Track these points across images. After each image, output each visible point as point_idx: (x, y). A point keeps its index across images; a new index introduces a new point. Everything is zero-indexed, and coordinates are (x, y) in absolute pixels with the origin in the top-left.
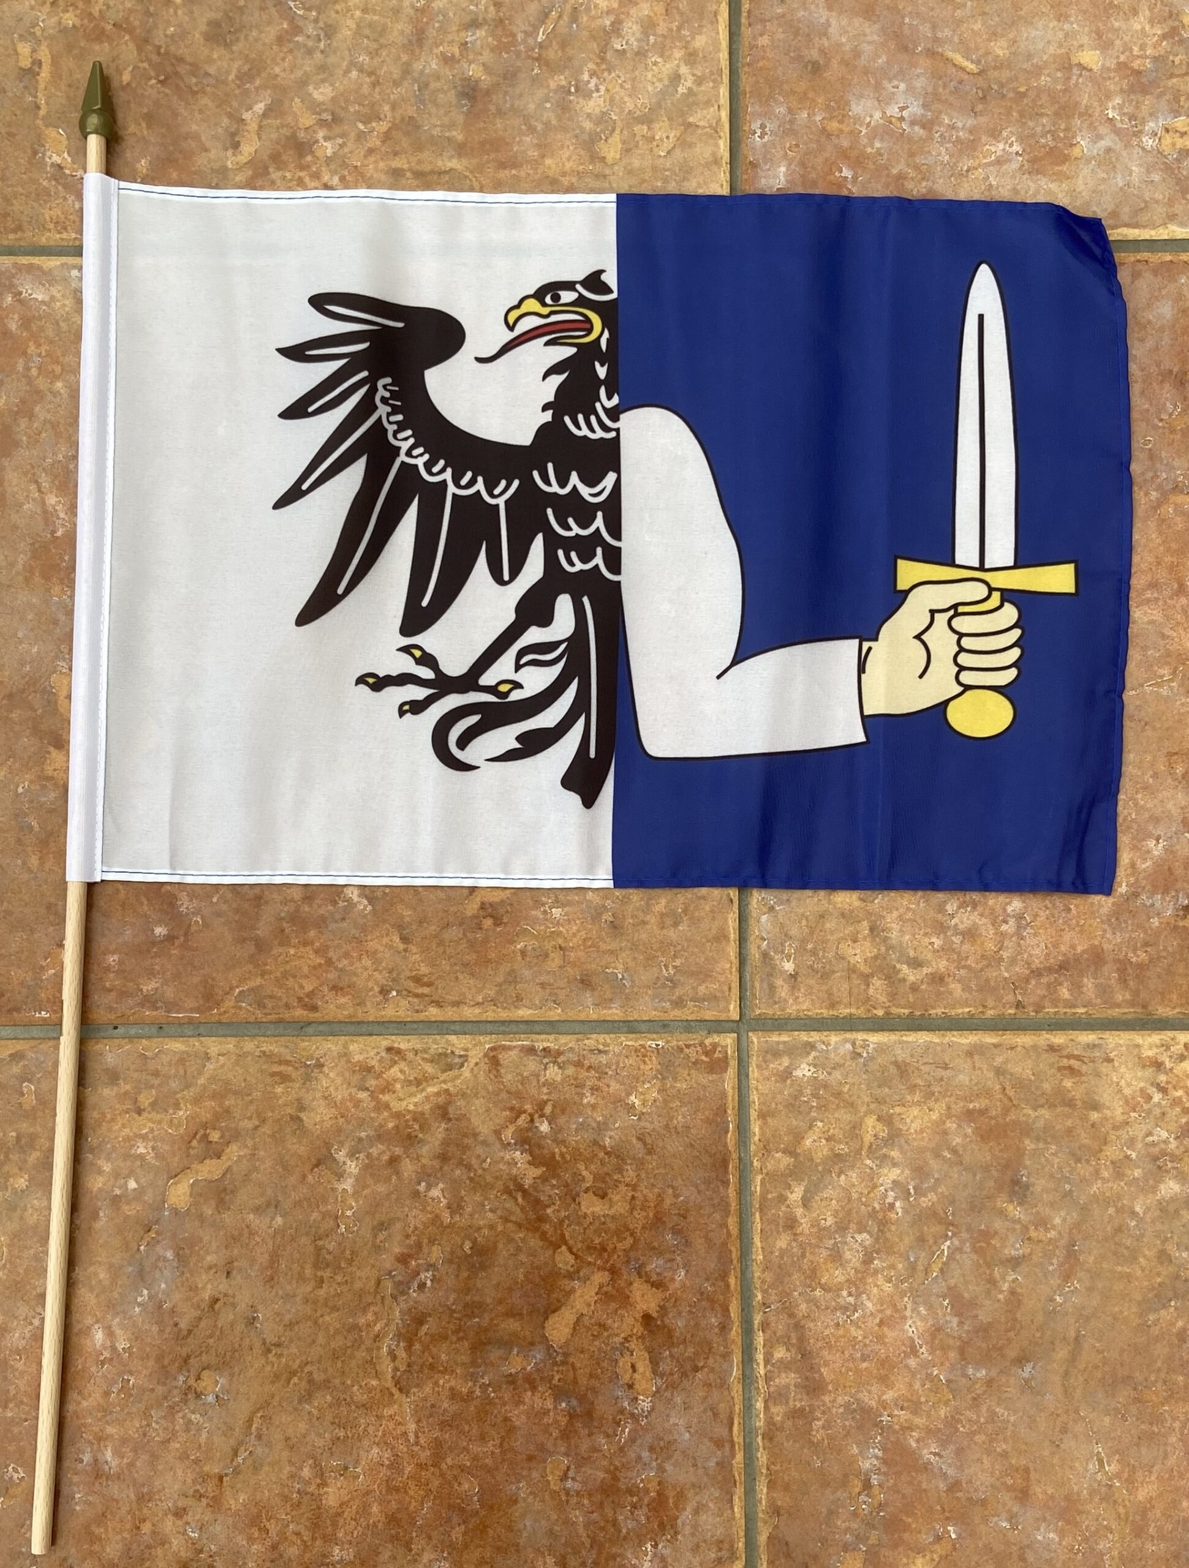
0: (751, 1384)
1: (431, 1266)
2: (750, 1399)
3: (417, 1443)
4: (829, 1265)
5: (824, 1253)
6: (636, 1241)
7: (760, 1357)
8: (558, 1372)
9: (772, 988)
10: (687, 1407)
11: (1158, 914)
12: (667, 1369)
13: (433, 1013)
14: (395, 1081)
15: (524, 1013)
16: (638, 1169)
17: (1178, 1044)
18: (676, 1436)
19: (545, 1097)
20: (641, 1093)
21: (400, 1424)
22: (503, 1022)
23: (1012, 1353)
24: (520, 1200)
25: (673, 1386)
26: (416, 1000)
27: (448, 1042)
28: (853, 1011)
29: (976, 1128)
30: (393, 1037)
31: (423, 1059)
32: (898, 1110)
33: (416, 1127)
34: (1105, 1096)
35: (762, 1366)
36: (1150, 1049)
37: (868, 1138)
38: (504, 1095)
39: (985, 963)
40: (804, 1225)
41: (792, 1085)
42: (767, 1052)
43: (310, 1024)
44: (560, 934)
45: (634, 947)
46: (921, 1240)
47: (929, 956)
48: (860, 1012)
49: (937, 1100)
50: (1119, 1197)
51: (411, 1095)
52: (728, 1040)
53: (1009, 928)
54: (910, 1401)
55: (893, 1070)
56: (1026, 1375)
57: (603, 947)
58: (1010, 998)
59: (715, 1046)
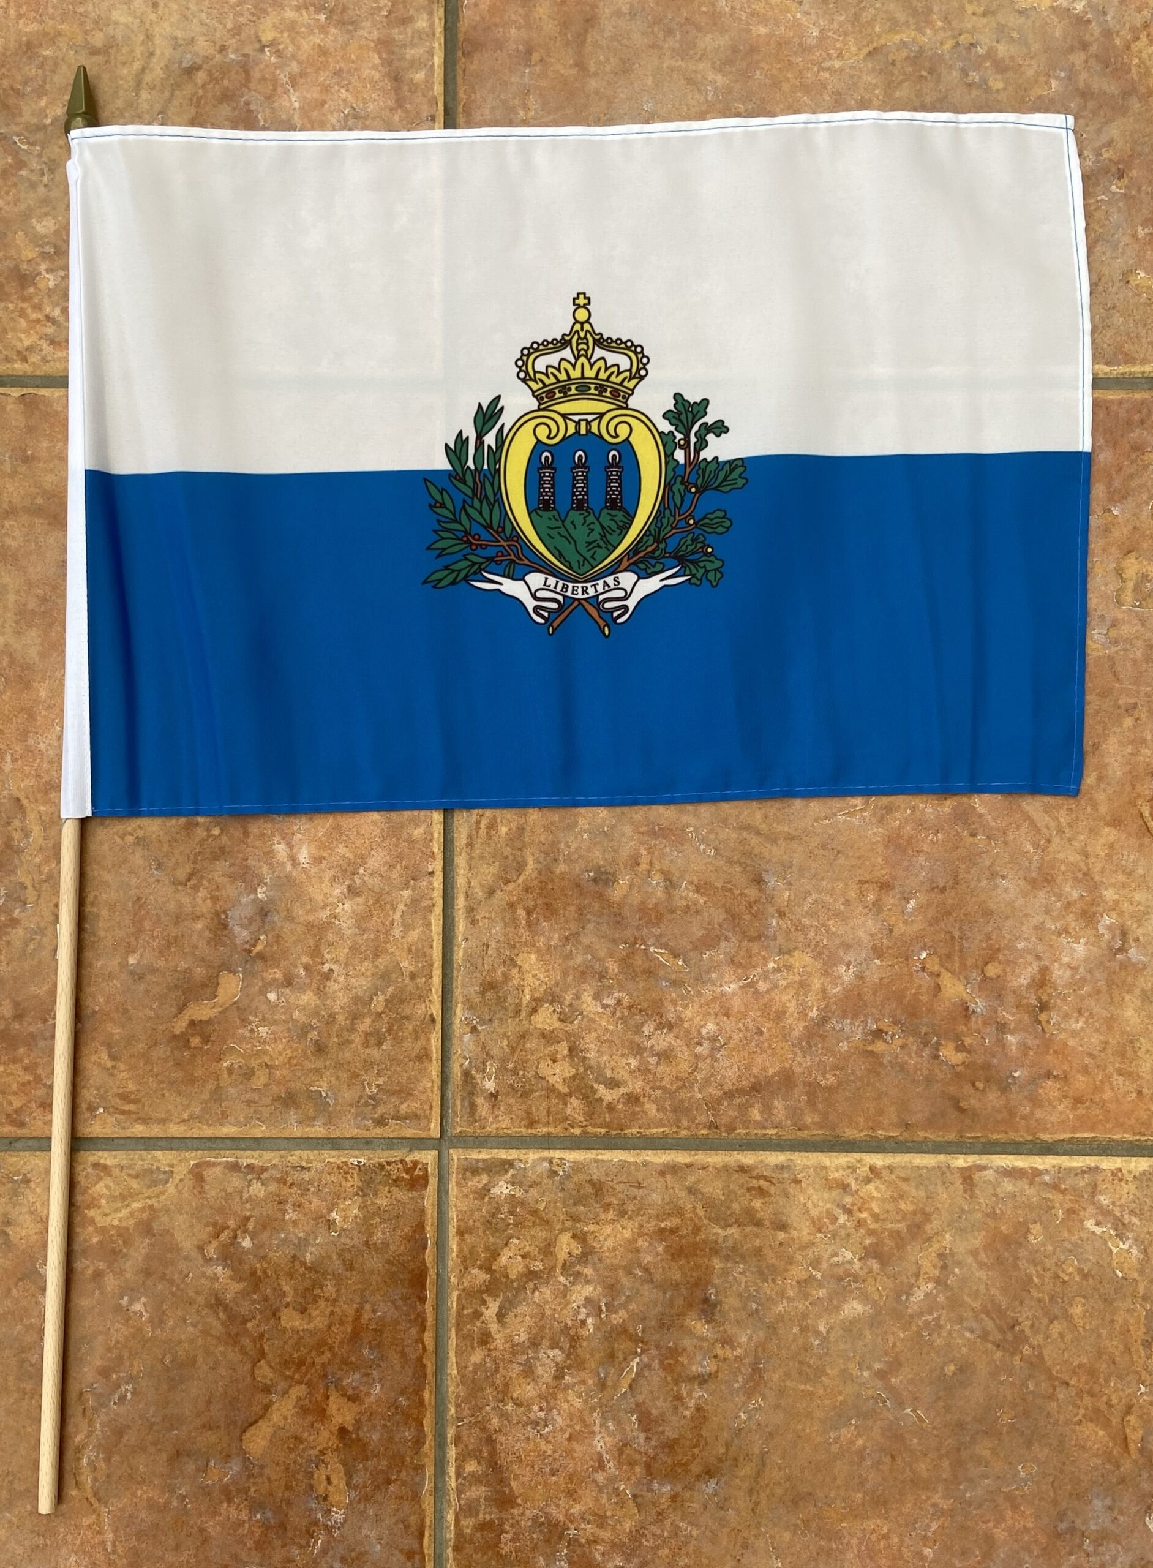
0: (443, 1496)
1: (131, 1379)
2: (441, 1512)
3: (114, 1552)
4: (522, 1380)
5: (517, 1369)
6: (334, 1355)
7: (452, 1470)
8: (254, 1483)
9: (473, 1107)
10: (378, 1519)
11: (848, 1039)
12: (360, 1481)
13: (139, 1130)
14: (101, 1196)
15: (229, 1130)
16: (338, 1285)
17: (865, 1165)
18: (367, 1548)
19: (248, 1214)
20: (343, 1210)
21: (99, 1533)
22: (210, 1139)
23: (695, 1468)
24: (221, 1314)
25: (366, 1499)
26: (122, 1117)
27: (154, 1158)
28: (551, 1130)
29: (667, 1246)
30: (100, 1153)
31: (129, 1175)
32: (591, 1228)
33: (121, 1242)
34: (793, 1216)
35: (453, 1479)
36: (837, 1170)
37: (562, 1255)
38: (207, 1211)
39: (680, 1083)
40: (499, 1340)
41: (489, 1203)
42: (466, 1170)
43: (20, 1138)
44: (265, 1052)
45: (339, 1065)
46: (612, 1356)
47: (627, 1077)
48: (558, 1130)
49: (630, 1218)
50: (804, 1316)
51: (117, 1210)
52: (428, 1157)
53: (703, 1050)
54: (595, 1514)
55: (589, 1190)
56: (709, 1490)
57: (309, 1065)
58: (701, 1119)
59: (415, 1163)
